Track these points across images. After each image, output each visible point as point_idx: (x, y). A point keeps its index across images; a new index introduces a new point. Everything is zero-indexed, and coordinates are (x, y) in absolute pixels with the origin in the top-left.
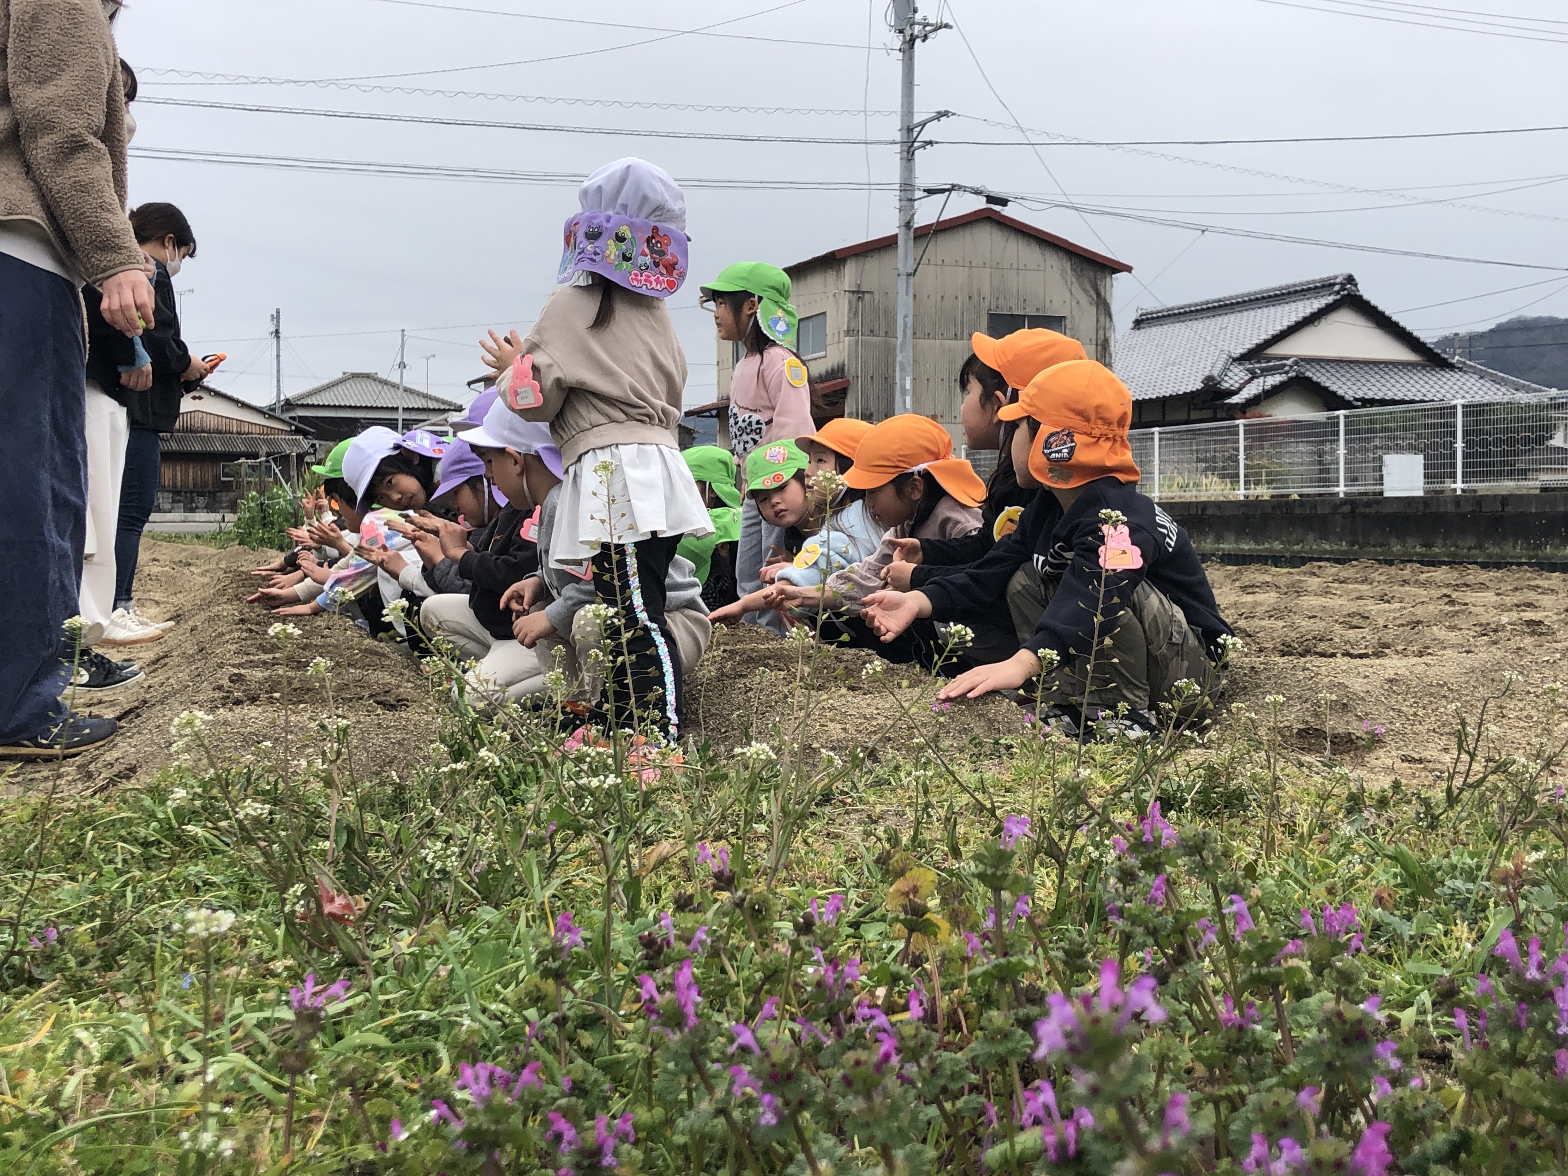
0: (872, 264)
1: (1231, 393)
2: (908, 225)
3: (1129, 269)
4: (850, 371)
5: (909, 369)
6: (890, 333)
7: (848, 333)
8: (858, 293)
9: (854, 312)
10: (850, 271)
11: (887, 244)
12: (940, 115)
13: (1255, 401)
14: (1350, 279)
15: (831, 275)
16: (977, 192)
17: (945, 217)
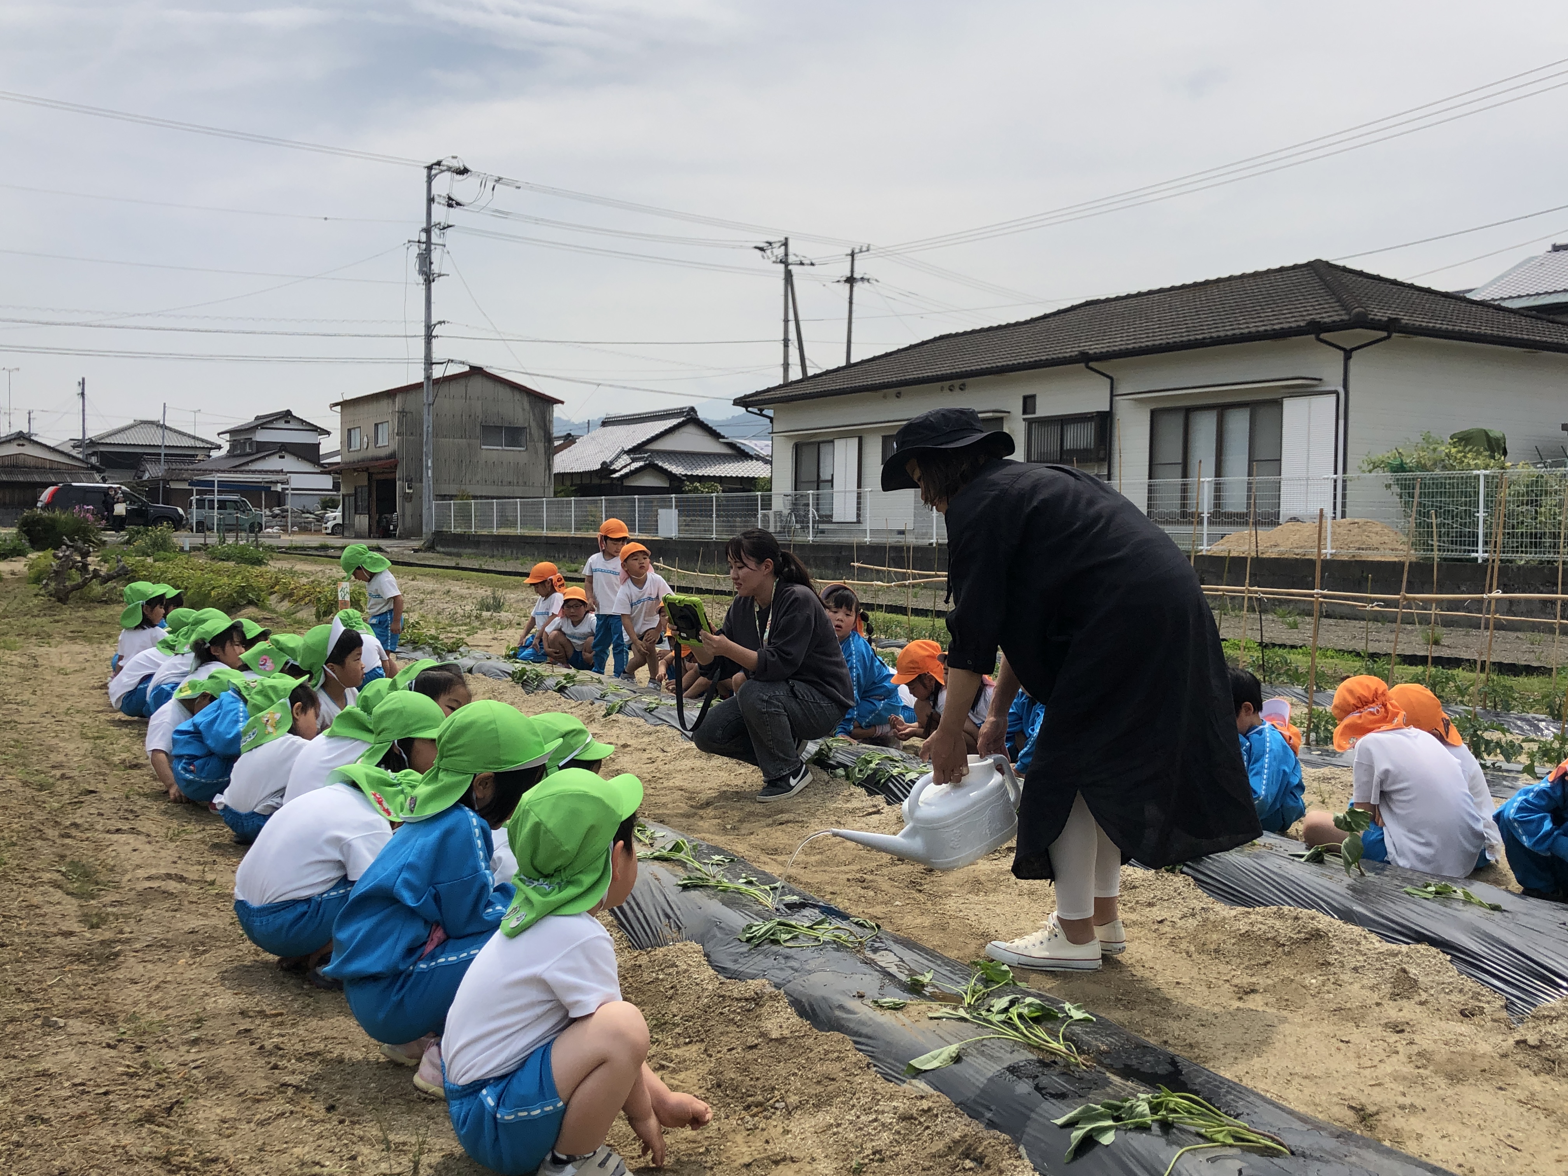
0: (412, 397)
1: (615, 471)
2: (428, 377)
3: (562, 402)
4: (398, 456)
5: (431, 455)
6: (421, 435)
7: (398, 434)
8: (403, 413)
9: (400, 423)
10: (398, 399)
11: (419, 386)
12: (440, 323)
13: (626, 476)
14: (692, 409)
15: (390, 401)
16: (463, 363)
17: (446, 374)
